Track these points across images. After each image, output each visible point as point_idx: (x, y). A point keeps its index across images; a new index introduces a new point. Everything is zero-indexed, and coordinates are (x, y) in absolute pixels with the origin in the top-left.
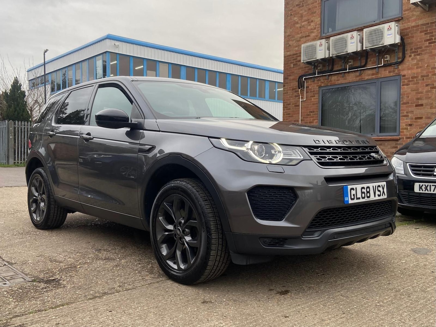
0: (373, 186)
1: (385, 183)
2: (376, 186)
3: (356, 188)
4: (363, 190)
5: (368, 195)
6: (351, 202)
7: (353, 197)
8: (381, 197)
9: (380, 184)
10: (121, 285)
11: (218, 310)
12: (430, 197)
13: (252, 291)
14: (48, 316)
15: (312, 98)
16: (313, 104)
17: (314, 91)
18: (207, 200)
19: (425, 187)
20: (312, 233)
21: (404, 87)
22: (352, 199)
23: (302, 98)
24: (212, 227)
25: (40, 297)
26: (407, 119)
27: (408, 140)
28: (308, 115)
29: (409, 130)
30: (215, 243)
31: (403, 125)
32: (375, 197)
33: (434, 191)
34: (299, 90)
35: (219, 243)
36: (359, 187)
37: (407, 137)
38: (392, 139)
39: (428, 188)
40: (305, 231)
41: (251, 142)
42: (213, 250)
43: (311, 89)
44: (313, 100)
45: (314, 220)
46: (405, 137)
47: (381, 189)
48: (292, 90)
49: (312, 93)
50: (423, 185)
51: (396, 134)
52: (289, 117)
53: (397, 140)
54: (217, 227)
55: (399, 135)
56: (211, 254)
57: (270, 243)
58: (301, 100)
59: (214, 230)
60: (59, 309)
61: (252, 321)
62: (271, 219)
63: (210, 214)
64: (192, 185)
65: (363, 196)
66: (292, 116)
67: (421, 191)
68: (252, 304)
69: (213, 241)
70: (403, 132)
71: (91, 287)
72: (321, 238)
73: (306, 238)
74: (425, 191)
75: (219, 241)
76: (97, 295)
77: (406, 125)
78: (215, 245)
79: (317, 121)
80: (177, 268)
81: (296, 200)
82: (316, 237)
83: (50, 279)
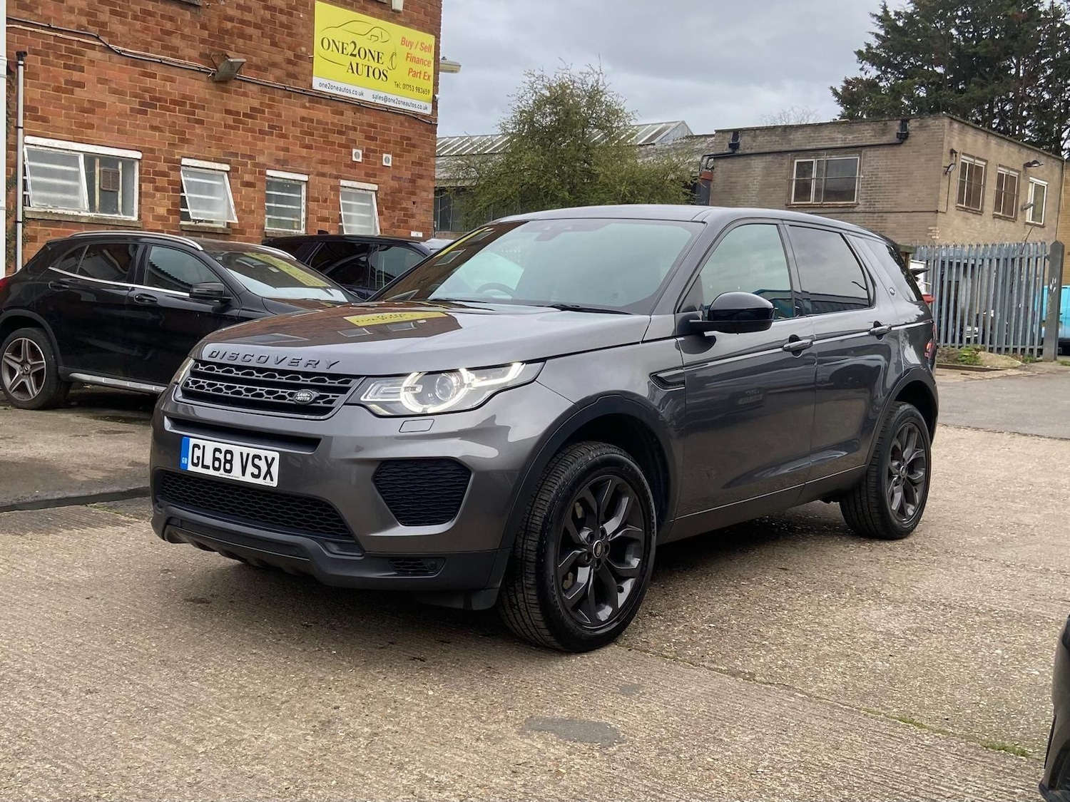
0: (241, 454)
1: (277, 455)
2: (248, 455)
3: (204, 447)
4: (217, 454)
5: (228, 466)
6: (191, 468)
7: (195, 461)
8: (260, 481)
9: (262, 453)
22: (194, 464)
32: (243, 474)
36: (210, 446)
47: (263, 464)
65: (217, 464)
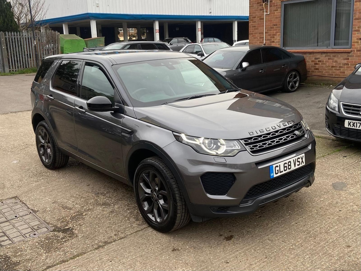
0: (294, 160)
1: (303, 154)
2: (296, 159)
3: (280, 165)
4: (285, 165)
5: (290, 167)
6: (275, 176)
7: (277, 172)
8: (301, 166)
9: (299, 156)
10: (116, 233)
11: (182, 257)
12: (356, 132)
13: (207, 238)
14: (70, 266)
15: (275, 12)
16: (276, 18)
17: (277, 5)
18: (173, 178)
19: (353, 124)
20: (247, 202)
21: (356, 4)
22: (276, 174)
23: (266, 11)
24: (178, 198)
25: (62, 247)
26: (358, 34)
27: (359, 52)
28: (272, 28)
29: (359, 43)
30: (180, 209)
31: (354, 39)
32: (295, 167)
33: (359, 127)
34: (264, 4)
35: (183, 208)
37: (357, 50)
38: (344, 51)
39: (355, 125)
40: (242, 201)
41: (203, 138)
42: (179, 213)
43: (274, 3)
44: (276, 14)
45: (248, 192)
46: (356, 50)
47: (300, 160)
48: (257, 4)
49: (275, 7)
50: (351, 122)
51: (348, 47)
52: (255, 29)
53: (349, 53)
54: (181, 197)
55: (350, 48)
56: (177, 216)
57: (217, 210)
58: (265, 14)
59: (179, 200)
60: (77, 260)
61: (204, 267)
62: (217, 194)
63: (176, 189)
64: (162, 166)
66: (257, 29)
67: (350, 127)
68: (206, 251)
69: (178, 208)
70: (354, 45)
71: (95, 236)
72: (253, 204)
73: (242, 206)
74: (353, 127)
75: (183, 207)
76: (101, 244)
77: (357, 39)
78: (180, 210)
79: (280, 33)
80: (155, 221)
81: (235, 181)
82: (249, 204)
83: (66, 228)
